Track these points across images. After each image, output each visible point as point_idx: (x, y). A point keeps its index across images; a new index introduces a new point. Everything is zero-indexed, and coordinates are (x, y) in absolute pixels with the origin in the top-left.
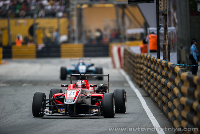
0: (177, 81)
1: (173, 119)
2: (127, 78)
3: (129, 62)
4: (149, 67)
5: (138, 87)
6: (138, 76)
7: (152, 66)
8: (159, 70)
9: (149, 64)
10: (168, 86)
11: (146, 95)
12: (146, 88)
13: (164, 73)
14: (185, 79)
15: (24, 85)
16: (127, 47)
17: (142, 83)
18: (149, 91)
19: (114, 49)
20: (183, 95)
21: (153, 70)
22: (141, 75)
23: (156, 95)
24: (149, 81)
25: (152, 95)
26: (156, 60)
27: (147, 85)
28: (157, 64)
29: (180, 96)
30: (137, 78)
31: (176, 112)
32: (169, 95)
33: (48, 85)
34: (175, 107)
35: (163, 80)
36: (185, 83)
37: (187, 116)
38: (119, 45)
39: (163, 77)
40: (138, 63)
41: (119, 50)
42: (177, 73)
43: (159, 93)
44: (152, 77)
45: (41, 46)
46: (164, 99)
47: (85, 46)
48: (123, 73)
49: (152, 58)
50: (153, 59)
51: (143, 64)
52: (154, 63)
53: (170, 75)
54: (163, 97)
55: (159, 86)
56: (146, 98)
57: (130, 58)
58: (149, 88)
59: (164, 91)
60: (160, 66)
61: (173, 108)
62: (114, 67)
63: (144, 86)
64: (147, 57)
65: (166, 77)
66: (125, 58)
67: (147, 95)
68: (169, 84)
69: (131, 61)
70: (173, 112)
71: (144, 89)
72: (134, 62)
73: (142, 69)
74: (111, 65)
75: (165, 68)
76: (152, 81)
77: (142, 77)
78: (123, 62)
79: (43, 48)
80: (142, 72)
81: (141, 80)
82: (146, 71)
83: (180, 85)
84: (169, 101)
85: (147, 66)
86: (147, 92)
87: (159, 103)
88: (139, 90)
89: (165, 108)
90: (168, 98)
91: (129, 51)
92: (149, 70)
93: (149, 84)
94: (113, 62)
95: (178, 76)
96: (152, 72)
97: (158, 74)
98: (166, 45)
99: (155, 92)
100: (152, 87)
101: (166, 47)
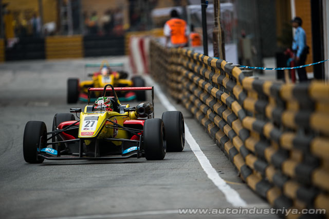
0: (237, 91)
1: (232, 154)
3: (158, 63)
4: (192, 71)
5: (174, 102)
6: (174, 85)
7: (196, 68)
8: (207, 74)
9: (191, 65)
10: (222, 100)
11: (187, 115)
12: (187, 105)
13: (215, 78)
14: (250, 87)
16: (154, 38)
17: (181, 96)
18: (193, 110)
19: (134, 42)
20: (247, 113)
21: (197, 74)
22: (178, 82)
23: (204, 115)
24: (191, 93)
25: (198, 115)
26: (202, 59)
27: (189, 99)
28: (204, 65)
29: (242, 115)
30: (173, 89)
31: (237, 142)
32: (226, 115)
33: (26, 105)
34: (235, 135)
35: (215, 91)
36: (250, 94)
37: (256, 147)
38: (141, 35)
39: (214, 85)
40: (172, 63)
41: (141, 44)
42: (237, 78)
43: (209, 112)
44: (197, 86)
45: (13, 41)
46: (217, 121)
47: (86, 39)
49: (196, 54)
50: (198, 57)
51: (181, 65)
52: (198, 63)
53: (225, 81)
54: (215, 118)
55: (208, 101)
57: (160, 56)
58: (193, 104)
59: (216, 107)
60: (208, 68)
61: (232, 135)
62: (135, 71)
63: (185, 101)
64: (186, 53)
65: (220, 85)
66: (151, 56)
68: (225, 97)
69: (162, 61)
70: (232, 142)
71: (184, 106)
72: (166, 62)
73: (179, 73)
74: (128, 70)
75: (216, 71)
76: (196, 92)
77: (180, 86)
78: (149, 62)
79: (16, 45)
80: (180, 78)
81: (179, 91)
82: (186, 77)
83: (242, 98)
84: (224, 125)
85: (187, 68)
86: (189, 111)
87: (210, 128)
88: (176, 108)
89: (219, 136)
90: (224, 120)
91: (158, 44)
92: (191, 75)
93: (192, 97)
94: (133, 64)
95: (238, 83)
96: (196, 79)
97: (207, 80)
98: (217, 33)
99: (203, 111)
100: (197, 102)
101: (218, 36)
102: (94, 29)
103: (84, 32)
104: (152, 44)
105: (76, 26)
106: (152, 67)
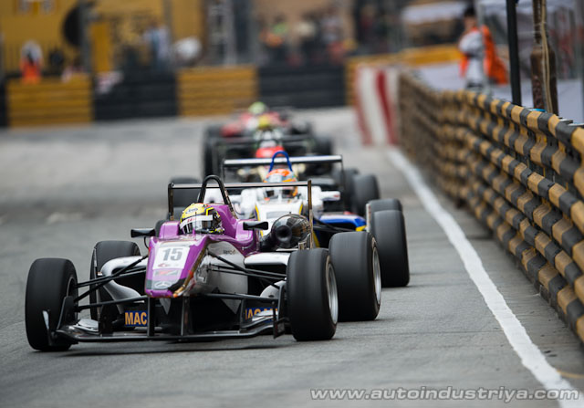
0: (582, 180)
1: (574, 314)
2: (413, 175)
3: (418, 123)
4: (487, 137)
5: (451, 206)
6: (450, 168)
7: (496, 131)
8: (520, 145)
9: (485, 125)
10: (552, 199)
11: (479, 232)
12: (479, 211)
13: (537, 153)
15: (54, 218)
16: (407, 70)
17: (464, 192)
18: (491, 220)
19: (365, 78)
21: (499, 144)
22: (458, 163)
23: (514, 231)
24: (487, 184)
25: (501, 231)
26: (509, 112)
27: (481, 198)
28: (512, 125)
30: (447, 177)
31: (583, 290)
32: (559, 231)
34: (580, 272)
35: (535, 180)
38: (380, 63)
39: (534, 167)
40: (447, 122)
41: (381, 82)
43: (524, 226)
44: (498, 169)
45: (109, 79)
46: (542, 243)
47: (263, 73)
48: (399, 160)
49: (495, 103)
50: (499, 108)
51: (465, 125)
52: (501, 122)
53: (558, 160)
54: (537, 239)
55: (523, 202)
56: (480, 243)
57: (420, 107)
58: (490, 208)
59: (539, 215)
60: (522, 131)
61: (572, 274)
62: (367, 140)
63: (473, 202)
64: (476, 100)
65: (546, 168)
66: (402, 107)
67: (484, 235)
68: (557, 192)
69: (424, 119)
70: (573, 288)
71: (472, 214)
72: (434, 119)
73: (460, 144)
74: (354, 137)
75: (538, 137)
76: (498, 183)
77: (463, 171)
78: (397, 122)
79: (116, 87)
80: (462, 154)
81: (462, 181)
82: (476, 152)
84: (557, 253)
85: (478, 132)
86: (482, 223)
87: (526, 259)
88: (455, 217)
89: (545, 277)
90: (555, 242)
91: (416, 82)
92: (485, 146)
93: (488, 194)
94: (363, 127)
96: (496, 154)
97: (519, 158)
98: (540, 57)
99: (511, 223)
100: (499, 204)
101: (543, 63)
102: (279, 52)
103: (260, 58)
104: (403, 82)
105: (242, 45)
106: (404, 131)
